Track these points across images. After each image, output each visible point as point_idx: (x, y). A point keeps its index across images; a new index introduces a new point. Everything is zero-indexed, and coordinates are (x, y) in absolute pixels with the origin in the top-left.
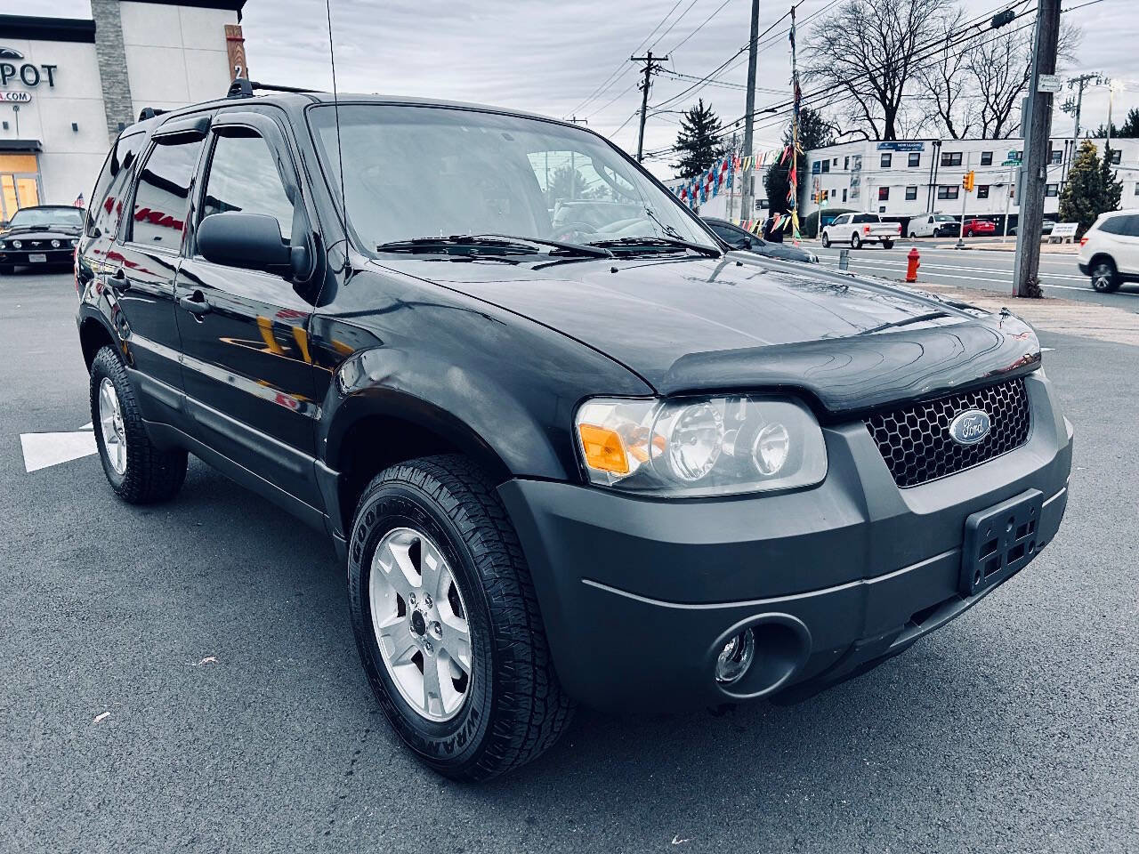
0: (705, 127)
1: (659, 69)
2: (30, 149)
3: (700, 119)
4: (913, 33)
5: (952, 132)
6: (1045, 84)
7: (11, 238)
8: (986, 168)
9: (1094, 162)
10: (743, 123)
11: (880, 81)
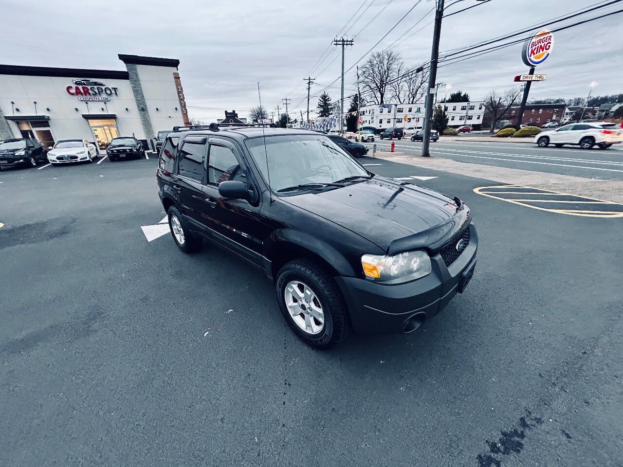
0: (327, 100)
1: (313, 83)
2: (113, 117)
3: (325, 98)
4: (388, 69)
5: (400, 101)
6: (432, 91)
7: (112, 149)
8: (410, 113)
9: (441, 111)
10: (340, 101)
11: (379, 85)
